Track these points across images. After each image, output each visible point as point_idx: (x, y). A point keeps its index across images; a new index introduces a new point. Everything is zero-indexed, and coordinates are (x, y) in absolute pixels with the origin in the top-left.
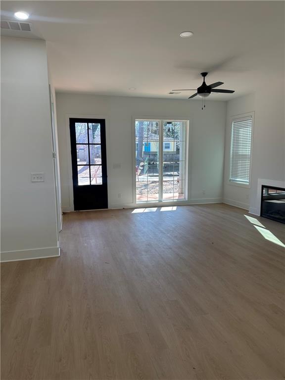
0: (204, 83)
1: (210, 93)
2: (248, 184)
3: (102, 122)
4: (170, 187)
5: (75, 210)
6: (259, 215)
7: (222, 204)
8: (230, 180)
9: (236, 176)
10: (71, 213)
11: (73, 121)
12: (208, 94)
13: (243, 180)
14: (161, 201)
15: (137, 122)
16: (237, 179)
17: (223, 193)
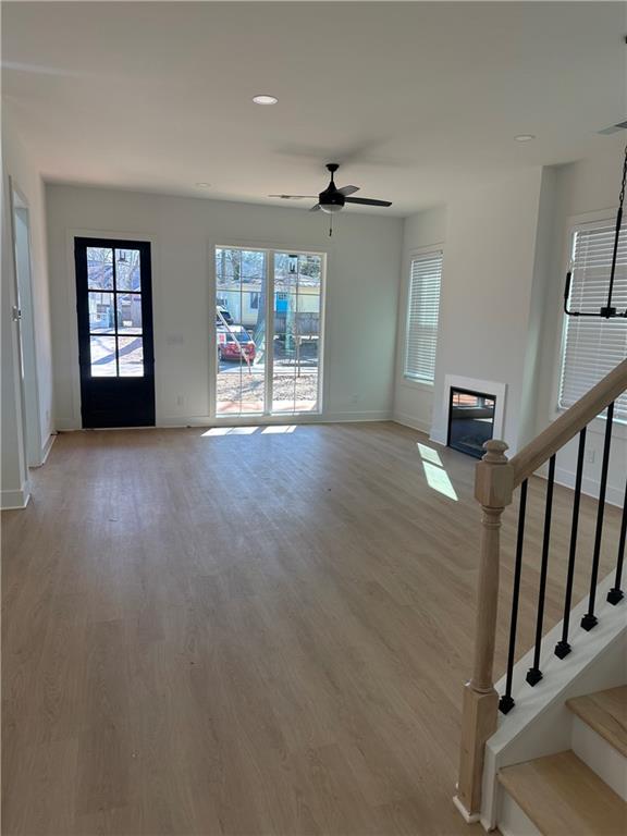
0: (332, 184)
1: (343, 204)
2: (432, 383)
3: (144, 248)
4: (307, 388)
5: (84, 426)
6: (445, 444)
7: (391, 425)
8: (406, 376)
9: (414, 369)
10: (76, 432)
11: (82, 245)
12: (339, 206)
13: (425, 377)
14: (269, 414)
15: (218, 251)
16: (417, 375)
17: (392, 403)
